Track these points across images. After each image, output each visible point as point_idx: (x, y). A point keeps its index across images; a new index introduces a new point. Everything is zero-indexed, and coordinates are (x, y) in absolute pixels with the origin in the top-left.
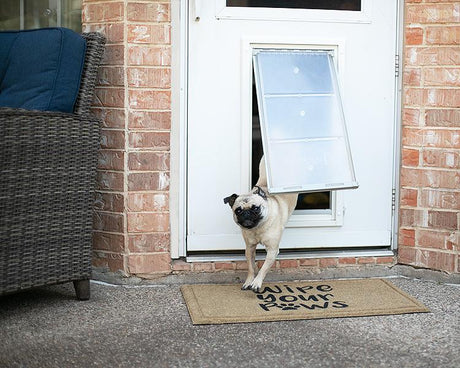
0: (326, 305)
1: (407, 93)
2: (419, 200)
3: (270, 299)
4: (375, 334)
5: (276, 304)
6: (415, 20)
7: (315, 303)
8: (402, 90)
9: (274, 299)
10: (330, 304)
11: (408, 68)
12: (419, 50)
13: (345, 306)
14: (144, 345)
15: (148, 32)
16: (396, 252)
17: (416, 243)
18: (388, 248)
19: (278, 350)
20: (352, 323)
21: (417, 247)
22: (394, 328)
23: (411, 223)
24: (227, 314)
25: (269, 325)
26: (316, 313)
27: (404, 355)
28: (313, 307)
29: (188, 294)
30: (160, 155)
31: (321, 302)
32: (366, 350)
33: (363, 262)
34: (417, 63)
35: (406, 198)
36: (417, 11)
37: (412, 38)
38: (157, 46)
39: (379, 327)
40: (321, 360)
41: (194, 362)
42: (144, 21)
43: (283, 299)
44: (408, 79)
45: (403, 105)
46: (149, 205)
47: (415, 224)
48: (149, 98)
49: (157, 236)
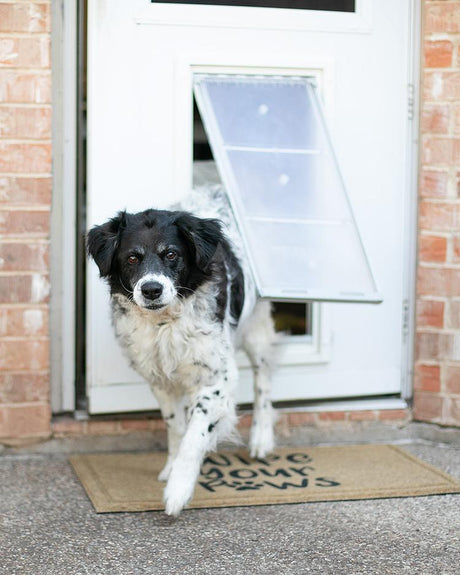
0: (305, 483)
1: (428, 145)
2: (447, 317)
4: (389, 525)
5: (224, 483)
6: (440, 27)
7: (288, 480)
8: (419, 142)
9: (220, 475)
10: (312, 483)
11: (428, 106)
12: (446, 76)
13: (335, 484)
14: (24, 544)
15: (15, 50)
16: (410, 401)
17: (443, 386)
18: (397, 395)
19: (238, 549)
20: (350, 509)
21: (444, 393)
22: (418, 516)
23: (434, 355)
24: (150, 496)
25: (218, 512)
26: (290, 494)
27: (439, 555)
28: (285, 486)
30: (33, 247)
32: (377, 548)
34: (443, 97)
35: (426, 314)
36: (442, 14)
37: (435, 57)
38: (29, 72)
39: (393, 515)
40: (309, 562)
41: (109, 566)
42: (8, 32)
43: (234, 474)
44: (429, 123)
45: (420, 165)
46: (16, 327)
47: (440, 356)
48: (16, 155)
49: (30, 377)
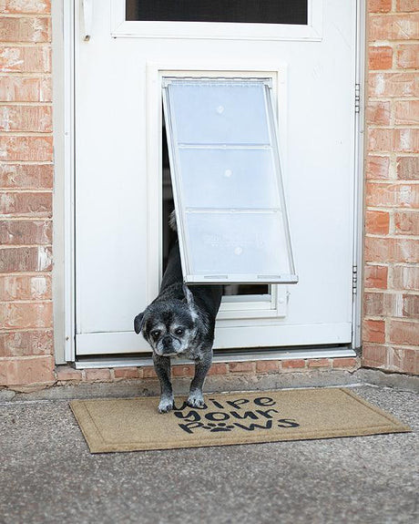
1: (372, 135)
2: (390, 281)
3: (192, 418)
4: (340, 463)
6: (382, 36)
8: (365, 132)
11: (373, 102)
12: (387, 76)
14: (27, 482)
15: (22, 57)
16: (359, 351)
17: (387, 339)
18: (348, 345)
19: (210, 486)
20: (307, 448)
21: (388, 344)
22: (365, 454)
23: (379, 312)
24: (137, 438)
25: (194, 452)
26: (257, 435)
27: (382, 490)
28: (252, 427)
29: (80, 412)
30: (37, 224)
31: (263, 421)
32: (330, 484)
33: (315, 366)
34: (384, 94)
35: (372, 277)
36: (384, 24)
37: (377, 60)
38: (35, 76)
39: (344, 453)
40: (271, 498)
41: (98, 503)
42: (16, 42)
43: (209, 416)
44: (372, 116)
45: (366, 151)
46: (25, 292)
47: (384, 313)
48: (23, 146)
49: (36, 334)
